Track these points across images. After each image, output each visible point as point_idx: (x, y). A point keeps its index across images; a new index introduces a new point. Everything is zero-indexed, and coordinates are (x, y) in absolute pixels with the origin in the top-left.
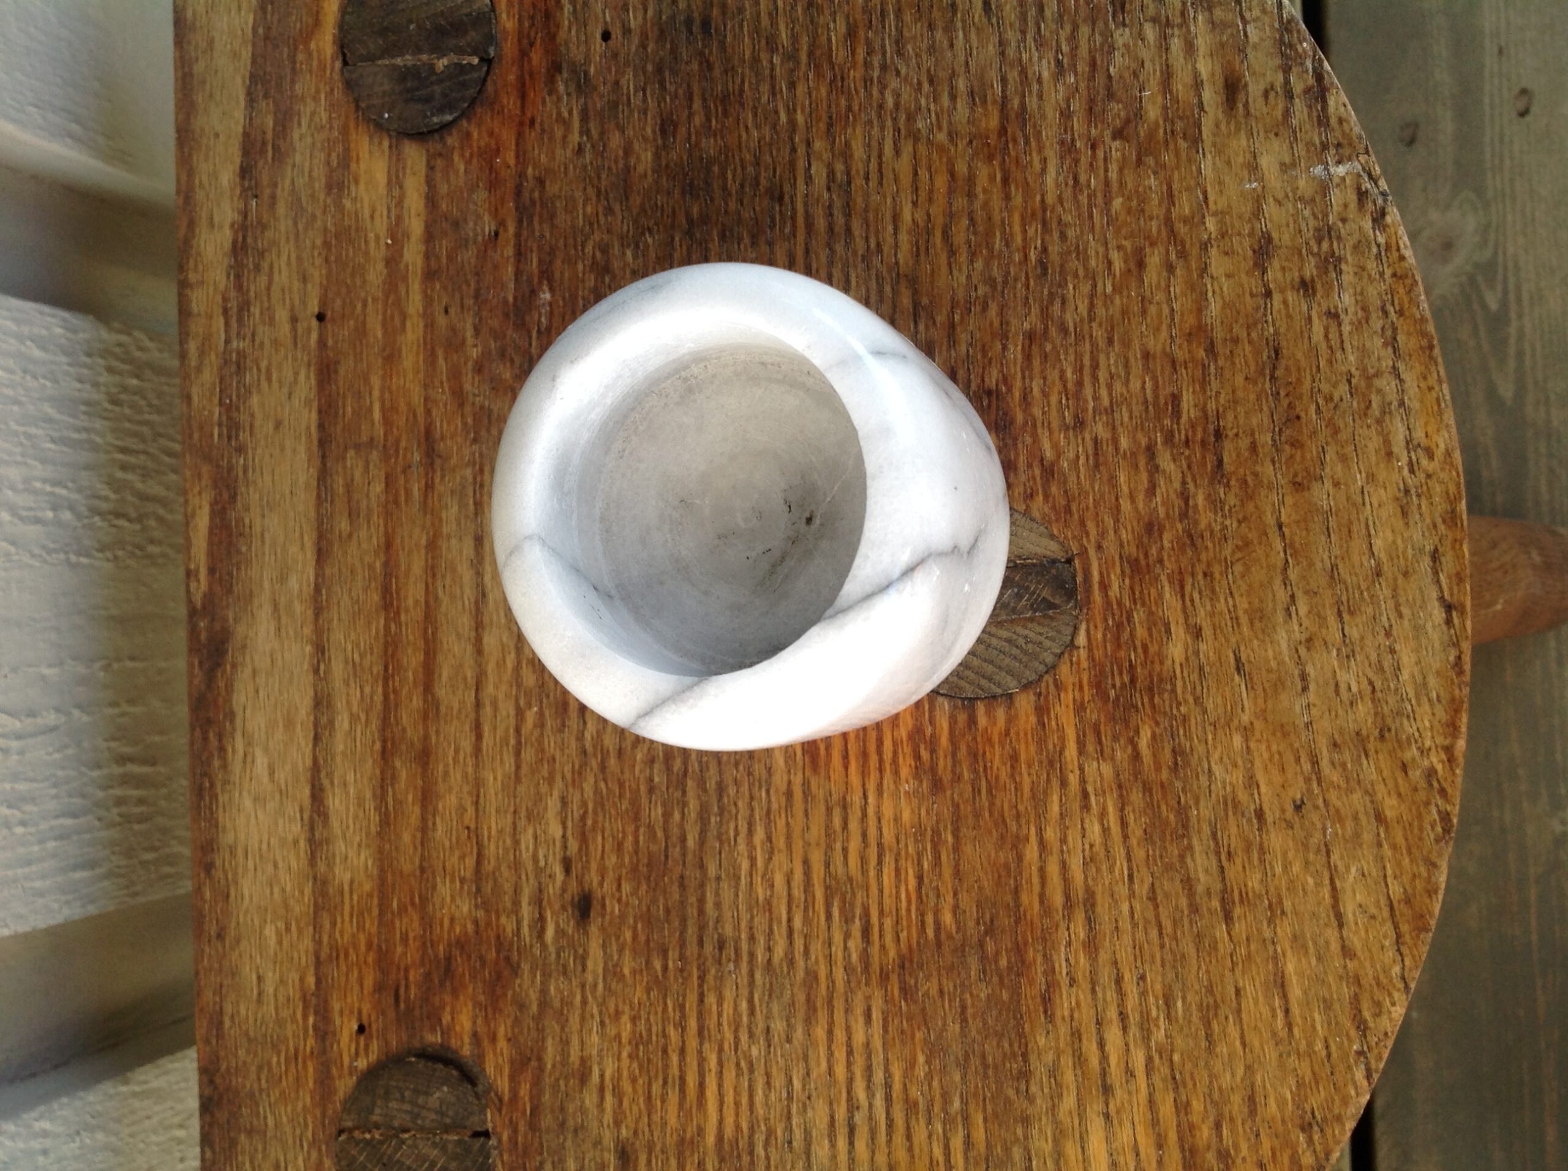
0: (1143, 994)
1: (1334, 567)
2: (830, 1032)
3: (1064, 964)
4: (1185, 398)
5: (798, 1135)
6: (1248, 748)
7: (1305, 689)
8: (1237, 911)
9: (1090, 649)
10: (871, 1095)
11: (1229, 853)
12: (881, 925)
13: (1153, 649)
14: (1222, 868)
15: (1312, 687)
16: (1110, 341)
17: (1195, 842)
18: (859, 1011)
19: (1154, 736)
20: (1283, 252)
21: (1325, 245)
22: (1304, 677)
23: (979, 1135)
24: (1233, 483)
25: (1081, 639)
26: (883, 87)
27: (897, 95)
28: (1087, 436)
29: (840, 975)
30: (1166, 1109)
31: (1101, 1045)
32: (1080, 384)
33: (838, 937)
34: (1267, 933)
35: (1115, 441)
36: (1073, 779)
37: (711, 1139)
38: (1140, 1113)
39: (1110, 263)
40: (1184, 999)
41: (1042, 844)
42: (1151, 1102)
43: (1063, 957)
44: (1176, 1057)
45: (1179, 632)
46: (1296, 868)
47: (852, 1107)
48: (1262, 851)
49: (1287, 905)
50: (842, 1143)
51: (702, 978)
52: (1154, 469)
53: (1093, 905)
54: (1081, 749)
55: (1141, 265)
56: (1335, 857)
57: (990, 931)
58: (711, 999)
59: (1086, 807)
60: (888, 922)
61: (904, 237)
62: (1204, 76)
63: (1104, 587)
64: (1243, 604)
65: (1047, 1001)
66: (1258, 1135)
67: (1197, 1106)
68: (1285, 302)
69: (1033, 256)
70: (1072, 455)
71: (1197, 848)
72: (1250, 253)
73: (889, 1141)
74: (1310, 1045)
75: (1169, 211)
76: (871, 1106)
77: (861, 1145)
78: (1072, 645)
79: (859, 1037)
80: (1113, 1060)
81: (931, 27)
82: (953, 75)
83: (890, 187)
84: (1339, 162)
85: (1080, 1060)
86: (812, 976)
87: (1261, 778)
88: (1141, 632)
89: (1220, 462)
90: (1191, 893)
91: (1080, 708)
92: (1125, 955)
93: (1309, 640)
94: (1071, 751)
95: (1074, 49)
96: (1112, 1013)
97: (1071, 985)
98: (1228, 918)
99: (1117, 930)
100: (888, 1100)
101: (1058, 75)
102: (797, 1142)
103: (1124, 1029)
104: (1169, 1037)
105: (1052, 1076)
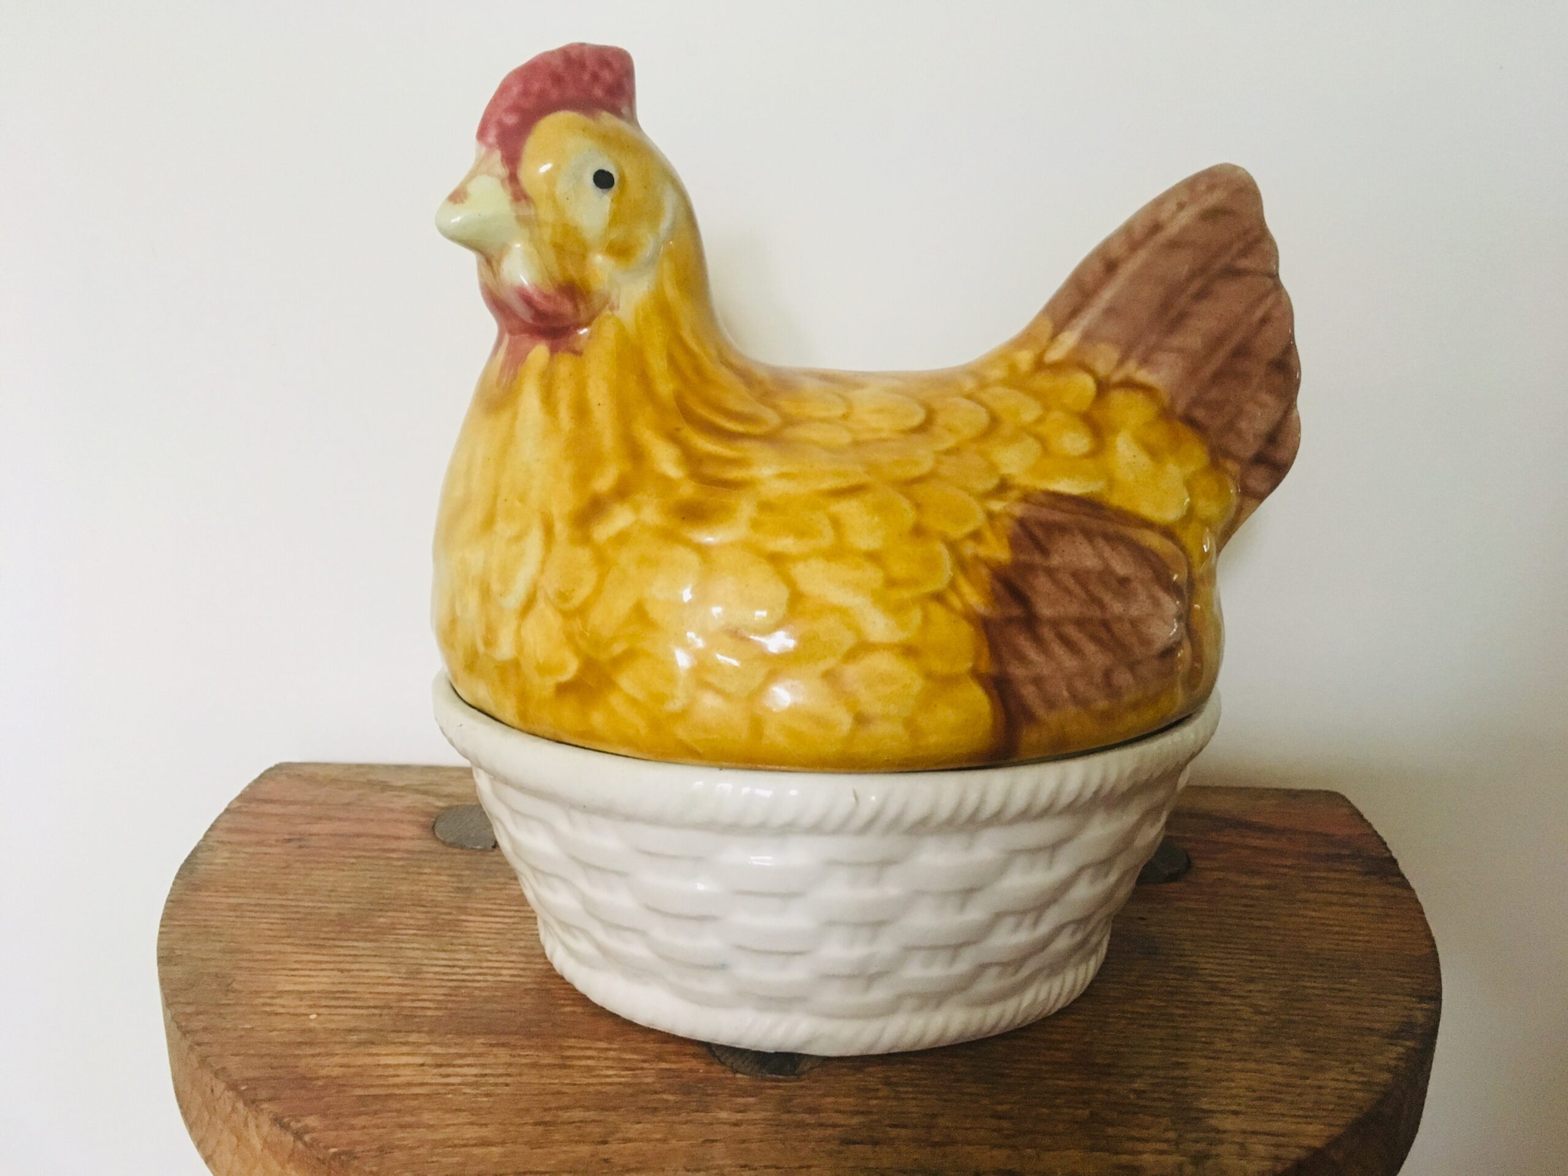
0: (496, 1084)
2: (512, 962)
3: (526, 1053)
4: (903, 1130)
5: (453, 948)
6: (652, 1140)
8: (540, 1128)
10: (468, 974)
11: (580, 1127)
13: (727, 1104)
14: (572, 1123)
17: (592, 1113)
18: (521, 973)
19: (667, 1101)
23: (429, 1013)
24: (841, 1147)
30: (417, 1090)
31: (467, 1065)
34: (520, 1140)
35: (877, 1098)
36: (646, 1065)
37: (463, 917)
38: (419, 1080)
39: (1001, 1103)
40: (486, 1101)
41: (607, 1049)
42: (422, 1084)
43: (531, 1053)
44: (450, 1096)
45: (739, 1116)
46: (562, 1156)
47: (463, 968)
48: (577, 1142)
49: (539, 1151)
50: (444, 962)
52: (854, 1114)
53: (561, 1068)
54: (664, 1070)
55: (1000, 1118)
57: (554, 1024)
59: (627, 1069)
62: (1143, 1157)
63: (774, 1088)
64: (754, 1146)
65: (503, 1045)
66: (384, 1127)
67: (415, 1103)
69: (1006, 1071)
71: (587, 1114)
72: (1009, 1167)
73: (439, 979)
74: (438, 1155)
75: (1039, 1133)
76: (463, 974)
77: (440, 969)
78: (736, 1072)
79: (504, 972)
80: (458, 1070)
82: (1131, 1047)
85: (462, 1056)
87: (630, 1144)
88: (740, 1100)
89: (855, 1143)
90: (558, 1108)
91: (691, 1071)
92: (524, 1079)
94: (664, 1065)
95: (1156, 1099)
96: (488, 1071)
97: (511, 1055)
98: (536, 1124)
99: (542, 1077)
100: (463, 981)
101: (1135, 1091)
102: (450, 947)
103: (476, 1076)
104: (465, 1094)
105: (456, 1044)
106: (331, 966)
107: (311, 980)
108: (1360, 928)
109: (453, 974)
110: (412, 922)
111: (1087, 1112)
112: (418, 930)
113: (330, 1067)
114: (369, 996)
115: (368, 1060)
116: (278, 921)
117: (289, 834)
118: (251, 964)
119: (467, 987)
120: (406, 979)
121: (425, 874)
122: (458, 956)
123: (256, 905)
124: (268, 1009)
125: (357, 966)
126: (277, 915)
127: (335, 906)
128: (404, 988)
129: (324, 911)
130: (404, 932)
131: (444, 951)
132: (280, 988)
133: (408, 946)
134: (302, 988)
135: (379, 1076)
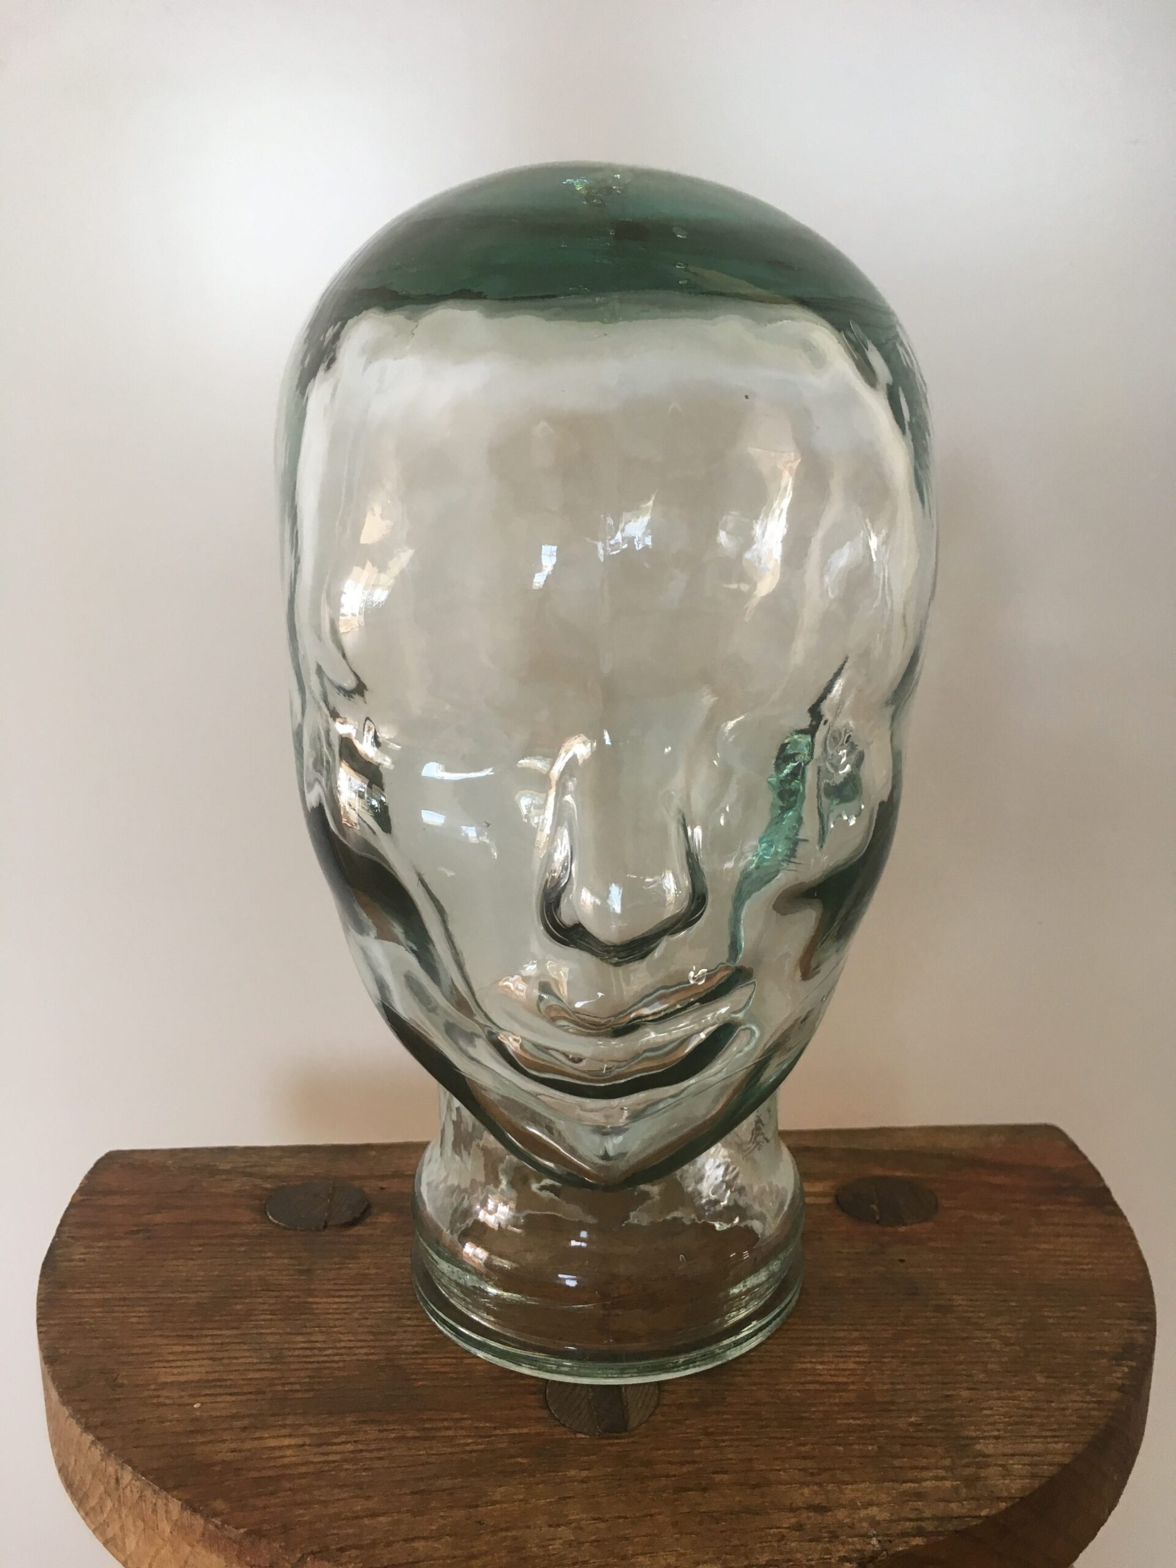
0: (371, 1459)
1: (627, 1539)
2: (363, 1341)
3: (392, 1428)
4: (725, 1476)
5: (308, 1330)
6: (515, 1501)
7: (550, 1526)
8: (418, 1497)
9: (576, 1438)
10: (326, 1355)
11: (451, 1493)
12: (420, 1358)
13: (574, 1463)
14: (444, 1490)
15: (552, 1529)
16: (757, 1446)
17: (459, 1480)
18: (373, 1351)
19: (522, 1464)
20: (820, 1518)
21: (826, 1535)
22: (558, 1526)
23: (299, 1395)
24: (676, 1496)
25: (579, 1436)
26: (892, 1357)
27: (888, 1363)
28: (700, 1437)
29: (395, 1343)
30: (303, 1469)
31: (343, 1443)
32: (732, 1434)
33: (414, 1343)
34: (403, 1509)
35: (699, 1448)
36: (498, 1432)
37: (311, 1300)
38: (303, 1459)
39: (804, 1445)
40: (366, 1475)
41: (460, 1419)
42: (306, 1464)
43: (396, 1427)
44: (333, 1473)
45: (585, 1473)
46: (441, 1521)
47: (320, 1349)
48: (451, 1507)
49: (420, 1518)
50: (302, 1345)
51: (396, 1295)
52: (682, 1464)
53: (425, 1440)
54: (514, 1435)
55: (804, 1458)
56: (448, 1538)
57: (411, 1399)
58: (386, 1299)
59: (481, 1437)
60: (420, 1361)
61: (809, 1366)
62: (924, 1484)
63: (611, 1445)
64: (603, 1500)
65: (372, 1421)
66: (283, 1506)
67: (303, 1481)
68: (789, 1518)
69: (804, 1415)
70: (688, 1431)
71: (456, 1481)
72: (817, 1502)
73: (302, 1362)
74: (334, 1528)
75: (838, 1469)
76: (321, 1356)
77: (300, 1352)
78: (576, 1432)
79: (357, 1351)
80: (335, 1447)
81: (930, 1375)
82: (903, 1383)
83: (835, 1360)
84: (879, 1541)
85: (338, 1434)
86: (394, 1334)
87: (497, 1506)
88: (585, 1458)
89: (686, 1490)
90: (430, 1478)
91: (539, 1434)
92: (395, 1452)
93: (581, 1528)
95: (931, 1431)
96: (360, 1447)
97: (379, 1431)
98: (413, 1493)
99: (410, 1449)
100: (323, 1362)
101: (911, 1424)
102: (304, 1330)
103: (352, 1452)
104: (346, 1470)
105: (329, 1423)
106: (204, 1355)
107: (188, 1370)
108: (1084, 1257)
109: (315, 1355)
110: (266, 1307)
111: (875, 1447)
112: (272, 1315)
113: (223, 1451)
114: (243, 1382)
115: (256, 1444)
116: (144, 1314)
117: (136, 1225)
118: (131, 1359)
119: (328, 1368)
120: (272, 1363)
121: (268, 1258)
122: (313, 1339)
123: (120, 1299)
124: (155, 1401)
125: (226, 1354)
126: (142, 1309)
127: (193, 1295)
128: (274, 1373)
129: (183, 1301)
130: (262, 1317)
131: (301, 1334)
132: (162, 1379)
133: (268, 1331)
134: (183, 1378)
135: (269, 1459)
